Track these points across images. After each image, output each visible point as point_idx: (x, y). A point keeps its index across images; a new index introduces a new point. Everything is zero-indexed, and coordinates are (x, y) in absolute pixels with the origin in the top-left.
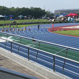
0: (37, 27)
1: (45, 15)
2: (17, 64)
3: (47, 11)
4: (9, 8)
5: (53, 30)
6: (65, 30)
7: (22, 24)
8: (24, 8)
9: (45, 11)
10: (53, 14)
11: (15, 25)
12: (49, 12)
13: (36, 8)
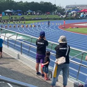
0: (47, 24)
1: (55, 11)
2: (28, 67)
3: (59, 6)
4: (17, 2)
5: (64, 27)
6: (78, 28)
7: (30, 20)
8: (33, 2)
9: (55, 6)
10: (64, 10)
11: (23, 20)
12: (61, 7)
13: (46, 2)
